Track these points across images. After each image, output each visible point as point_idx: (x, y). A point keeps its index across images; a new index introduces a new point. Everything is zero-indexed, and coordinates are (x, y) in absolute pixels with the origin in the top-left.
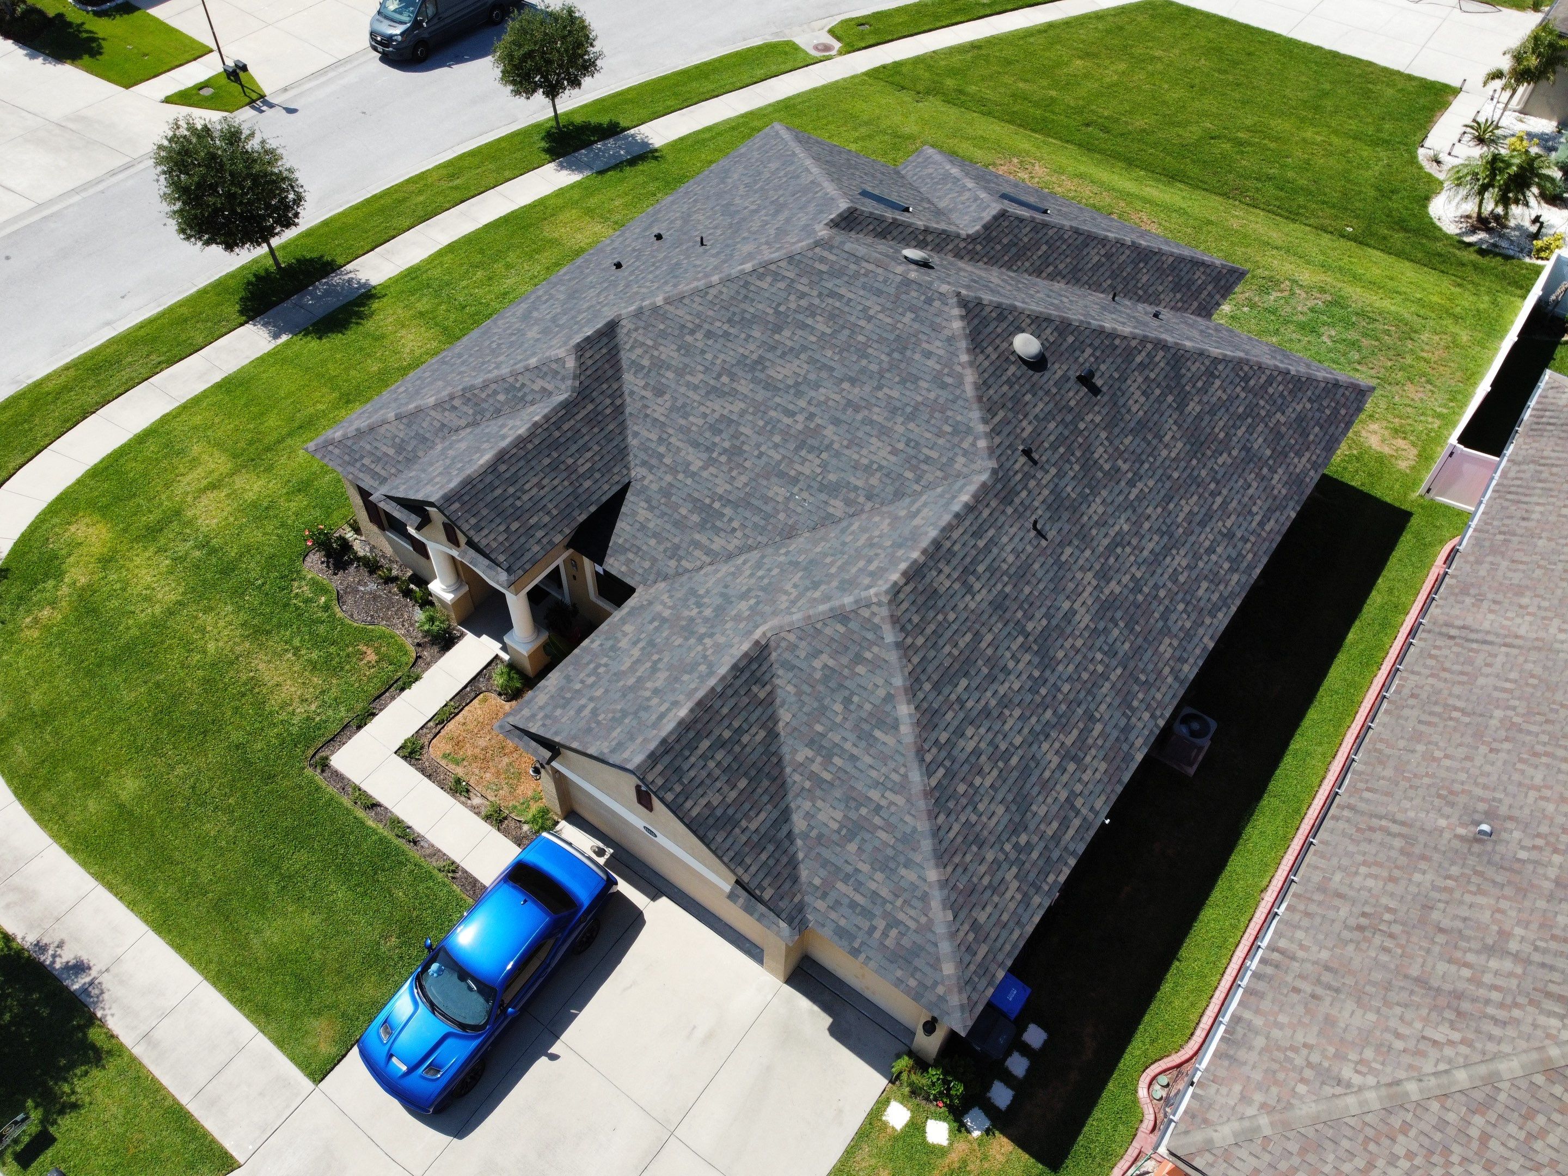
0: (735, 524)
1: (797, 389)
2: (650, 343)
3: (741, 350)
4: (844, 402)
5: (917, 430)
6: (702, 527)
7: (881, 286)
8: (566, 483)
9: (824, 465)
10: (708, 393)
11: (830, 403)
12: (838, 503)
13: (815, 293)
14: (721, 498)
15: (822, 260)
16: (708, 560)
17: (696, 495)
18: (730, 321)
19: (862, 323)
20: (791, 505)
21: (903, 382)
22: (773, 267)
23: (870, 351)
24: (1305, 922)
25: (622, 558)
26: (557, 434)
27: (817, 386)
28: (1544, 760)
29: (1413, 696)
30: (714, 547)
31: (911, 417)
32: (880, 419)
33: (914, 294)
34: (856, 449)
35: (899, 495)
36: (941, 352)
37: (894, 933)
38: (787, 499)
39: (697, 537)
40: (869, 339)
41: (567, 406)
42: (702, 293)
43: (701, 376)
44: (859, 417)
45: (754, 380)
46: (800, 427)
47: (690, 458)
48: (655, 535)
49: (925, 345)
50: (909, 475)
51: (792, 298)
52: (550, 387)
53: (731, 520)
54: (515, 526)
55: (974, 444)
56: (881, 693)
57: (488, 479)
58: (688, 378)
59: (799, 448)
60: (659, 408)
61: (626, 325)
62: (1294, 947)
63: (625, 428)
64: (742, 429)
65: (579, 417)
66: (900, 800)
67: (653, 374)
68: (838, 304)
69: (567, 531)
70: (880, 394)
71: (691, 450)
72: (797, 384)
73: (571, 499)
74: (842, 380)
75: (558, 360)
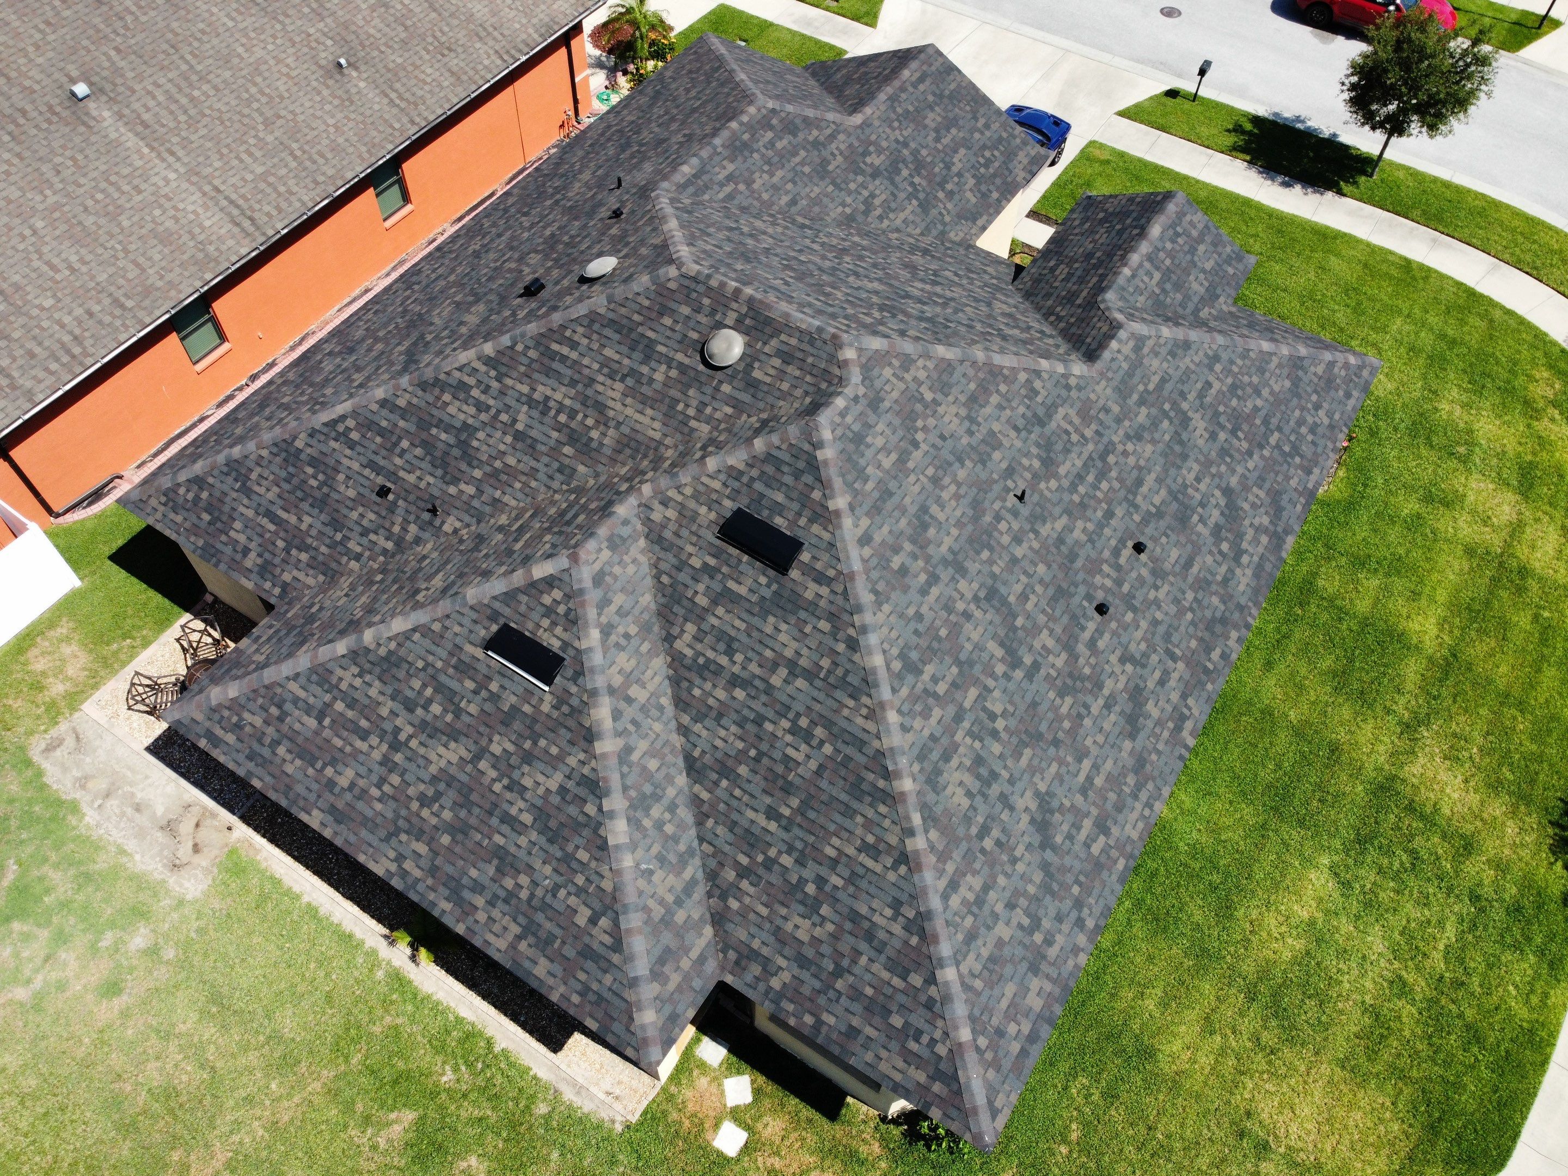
8: (1071, 254)
41: (1099, 291)
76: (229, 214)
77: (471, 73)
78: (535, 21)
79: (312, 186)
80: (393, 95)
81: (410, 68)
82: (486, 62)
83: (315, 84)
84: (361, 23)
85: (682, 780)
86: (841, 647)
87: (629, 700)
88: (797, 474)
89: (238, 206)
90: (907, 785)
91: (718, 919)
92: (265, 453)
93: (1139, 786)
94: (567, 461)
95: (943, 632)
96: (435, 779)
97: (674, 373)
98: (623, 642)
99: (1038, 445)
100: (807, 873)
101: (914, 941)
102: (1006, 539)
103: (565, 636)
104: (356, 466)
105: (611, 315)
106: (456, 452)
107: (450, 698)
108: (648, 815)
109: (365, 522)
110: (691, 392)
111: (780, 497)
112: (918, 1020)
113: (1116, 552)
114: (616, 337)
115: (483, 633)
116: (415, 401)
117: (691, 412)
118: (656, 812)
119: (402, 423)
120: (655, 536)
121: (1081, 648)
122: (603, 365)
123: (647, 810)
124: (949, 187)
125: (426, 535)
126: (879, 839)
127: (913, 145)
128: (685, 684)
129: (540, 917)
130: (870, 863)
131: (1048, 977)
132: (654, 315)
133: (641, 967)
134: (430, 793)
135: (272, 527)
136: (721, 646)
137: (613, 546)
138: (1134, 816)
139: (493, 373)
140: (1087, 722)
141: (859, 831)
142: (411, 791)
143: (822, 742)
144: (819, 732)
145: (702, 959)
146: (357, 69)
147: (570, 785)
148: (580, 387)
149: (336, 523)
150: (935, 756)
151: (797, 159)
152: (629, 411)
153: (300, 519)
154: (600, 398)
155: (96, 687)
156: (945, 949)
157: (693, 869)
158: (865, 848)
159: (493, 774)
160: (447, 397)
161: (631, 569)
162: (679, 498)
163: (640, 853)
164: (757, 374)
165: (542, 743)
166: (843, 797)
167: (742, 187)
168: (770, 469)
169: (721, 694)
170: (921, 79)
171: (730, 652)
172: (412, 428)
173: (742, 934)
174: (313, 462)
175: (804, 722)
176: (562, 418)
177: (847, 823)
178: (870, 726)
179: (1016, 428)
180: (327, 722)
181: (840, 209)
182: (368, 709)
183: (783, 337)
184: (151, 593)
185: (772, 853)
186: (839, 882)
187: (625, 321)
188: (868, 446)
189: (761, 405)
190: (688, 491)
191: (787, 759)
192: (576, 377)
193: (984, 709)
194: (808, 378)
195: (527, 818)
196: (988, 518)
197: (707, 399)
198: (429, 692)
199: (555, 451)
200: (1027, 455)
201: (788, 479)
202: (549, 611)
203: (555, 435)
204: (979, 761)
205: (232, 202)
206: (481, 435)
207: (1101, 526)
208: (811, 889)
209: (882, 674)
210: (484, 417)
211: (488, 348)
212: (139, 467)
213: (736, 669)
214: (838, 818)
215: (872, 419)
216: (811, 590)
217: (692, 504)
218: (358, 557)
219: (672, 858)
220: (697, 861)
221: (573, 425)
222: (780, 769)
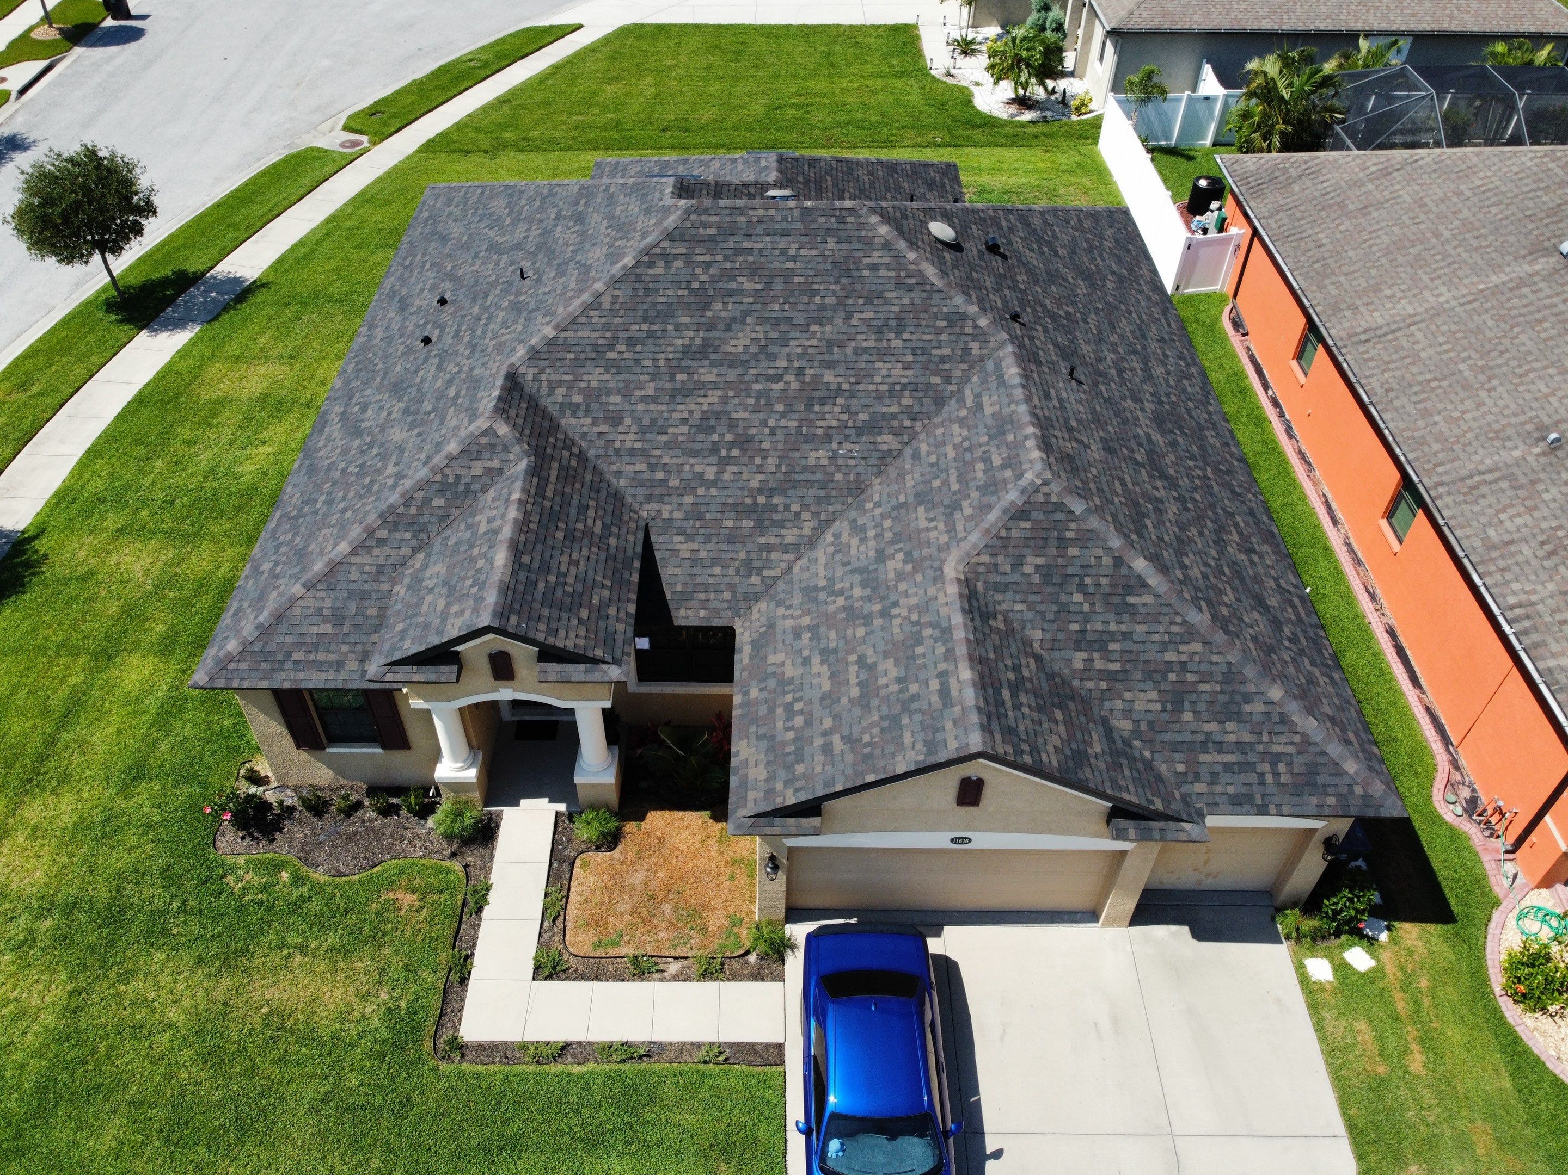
0: (795, 508)
1: (765, 352)
2: (568, 378)
3: (680, 342)
4: (824, 344)
5: (914, 337)
6: (761, 527)
7: (784, 225)
8: (594, 549)
9: (847, 409)
10: (672, 397)
11: (810, 351)
12: (889, 438)
13: (719, 258)
14: (760, 491)
15: (704, 225)
16: (791, 556)
17: (731, 500)
18: (645, 319)
19: (789, 265)
20: (840, 462)
21: (869, 301)
22: (657, 251)
23: (816, 287)
24: (1509, 576)
25: (694, 604)
26: (547, 504)
27: (785, 342)
28: (1532, 375)
29: (1387, 391)
30: (788, 541)
31: (900, 329)
32: (871, 343)
33: (822, 220)
34: (868, 380)
35: (940, 402)
36: (886, 260)
37: (1282, 767)
38: (834, 457)
39: (763, 540)
40: (807, 277)
41: (537, 472)
42: (595, 304)
43: (652, 385)
44: (849, 350)
45: (713, 364)
46: (795, 386)
47: (698, 469)
48: (715, 562)
49: (866, 260)
50: (936, 380)
51: (698, 271)
52: (495, 464)
53: (787, 507)
54: (584, 613)
55: (976, 327)
56: (1107, 561)
57: (522, 576)
58: (639, 393)
59: (809, 405)
60: (628, 438)
61: (528, 373)
62: (1523, 597)
63: (601, 473)
64: (735, 416)
65: (553, 478)
66: (1197, 647)
67: (594, 406)
68: (750, 259)
69: (634, 597)
70: (854, 321)
71: (692, 461)
72: (763, 349)
73: (611, 563)
74: (808, 325)
75: (484, 434)
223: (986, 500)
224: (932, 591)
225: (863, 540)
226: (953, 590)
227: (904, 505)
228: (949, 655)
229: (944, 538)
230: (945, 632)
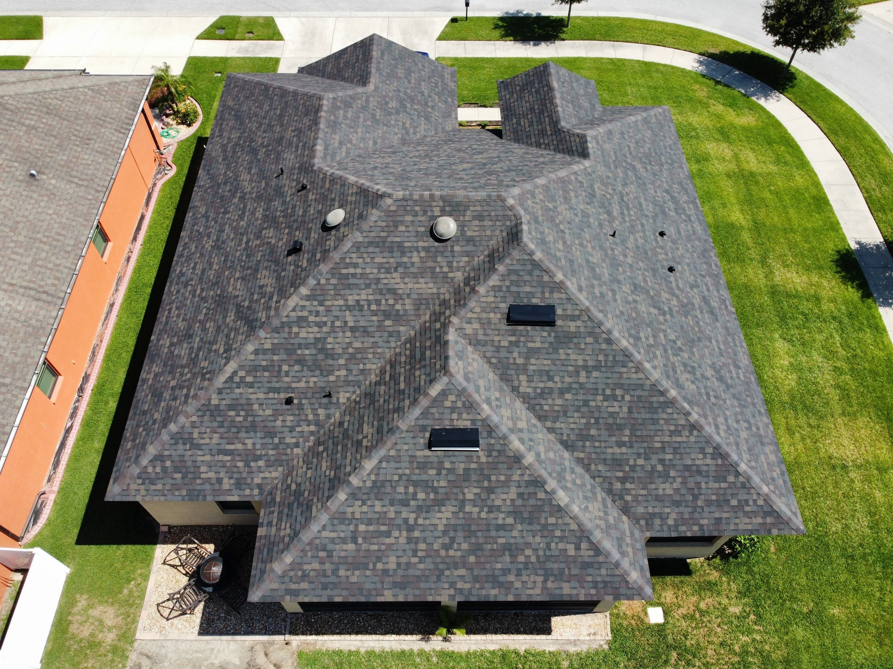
8: (521, 112)
41: (556, 124)
63: (527, 145)
76: (29, 296)
77: (111, 148)
78: (124, 103)
79: (66, 255)
80: (76, 180)
81: (74, 160)
82: (114, 138)
83: (25, 193)
84: (27, 145)
85: (566, 455)
86: (604, 346)
87: (521, 430)
88: (530, 273)
89: (31, 289)
90: (673, 393)
91: (625, 510)
92: (194, 418)
93: (734, 340)
94: (391, 329)
95: (634, 315)
96: (445, 532)
97: (423, 254)
98: (498, 403)
99: (600, 207)
100: (653, 462)
101: (720, 462)
102: (621, 258)
103: (471, 417)
104: (262, 396)
105: (367, 240)
106: (320, 357)
107: (427, 486)
108: (567, 481)
109: (288, 424)
110: (439, 259)
111: (528, 289)
112: (743, 496)
113: (657, 242)
114: (377, 250)
115: (422, 441)
116: (276, 341)
117: (446, 269)
118: (568, 477)
119: (276, 358)
120: (474, 342)
121: (677, 292)
122: (379, 269)
123: (564, 478)
124: (430, 104)
125: (332, 411)
126: (676, 426)
127: (402, 90)
128: (538, 407)
129: (549, 565)
130: (679, 439)
131: (769, 444)
132: (392, 229)
133: (616, 555)
134: (447, 540)
135: (229, 458)
136: (545, 378)
137: (460, 358)
138: (741, 354)
139: (315, 303)
140: (701, 323)
141: (665, 427)
142: (436, 547)
143: (623, 397)
144: (618, 392)
145: (632, 534)
146: (43, 173)
147: (521, 490)
148: (373, 286)
149: (271, 434)
150: (671, 373)
151: (361, 120)
152: (410, 286)
153: (244, 444)
154: (389, 287)
155: (135, 621)
156: (734, 457)
157: (600, 494)
158: (672, 433)
159: (477, 509)
160: (295, 329)
161: (475, 364)
162: (475, 316)
163: (576, 501)
164: (469, 233)
165: (493, 478)
166: (648, 416)
167: (349, 145)
168: (514, 278)
169: (559, 402)
170: (383, 54)
171: (551, 378)
172: (285, 357)
173: (641, 510)
174: (231, 407)
175: (608, 392)
176: (374, 307)
177: (658, 427)
178: (641, 375)
179: (588, 204)
180: (360, 540)
181: (396, 137)
182: (381, 518)
183: (472, 208)
184: (123, 547)
185: (631, 462)
186: (671, 456)
187: (377, 240)
188: (549, 243)
189: (481, 248)
190: (478, 310)
191: (611, 414)
192: (367, 282)
193: (670, 340)
194: (498, 223)
195: (510, 521)
196: (610, 252)
197: (450, 259)
198: (411, 489)
199: (380, 327)
200: (600, 214)
201: (527, 278)
202: (453, 409)
203: (375, 318)
204: (685, 365)
205: (26, 288)
206: (330, 340)
207: (644, 232)
208: (660, 468)
209: (631, 348)
210: (325, 329)
211: (304, 291)
212: (49, 481)
213: (559, 385)
214: (652, 427)
215: (541, 229)
216: (572, 326)
217: (484, 315)
218: (297, 445)
219: (589, 495)
220: (598, 489)
221: (382, 308)
222: (610, 421)
223: (351, 101)
224: (380, 85)
225: (404, 124)
226: (372, 80)
227: (385, 125)
228: (379, 63)
229: (371, 99)
230: (378, 69)
